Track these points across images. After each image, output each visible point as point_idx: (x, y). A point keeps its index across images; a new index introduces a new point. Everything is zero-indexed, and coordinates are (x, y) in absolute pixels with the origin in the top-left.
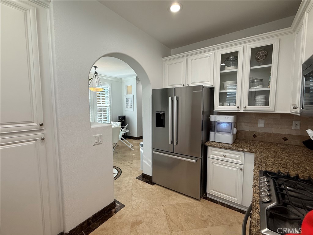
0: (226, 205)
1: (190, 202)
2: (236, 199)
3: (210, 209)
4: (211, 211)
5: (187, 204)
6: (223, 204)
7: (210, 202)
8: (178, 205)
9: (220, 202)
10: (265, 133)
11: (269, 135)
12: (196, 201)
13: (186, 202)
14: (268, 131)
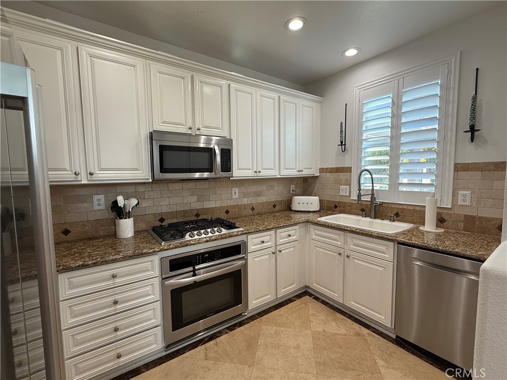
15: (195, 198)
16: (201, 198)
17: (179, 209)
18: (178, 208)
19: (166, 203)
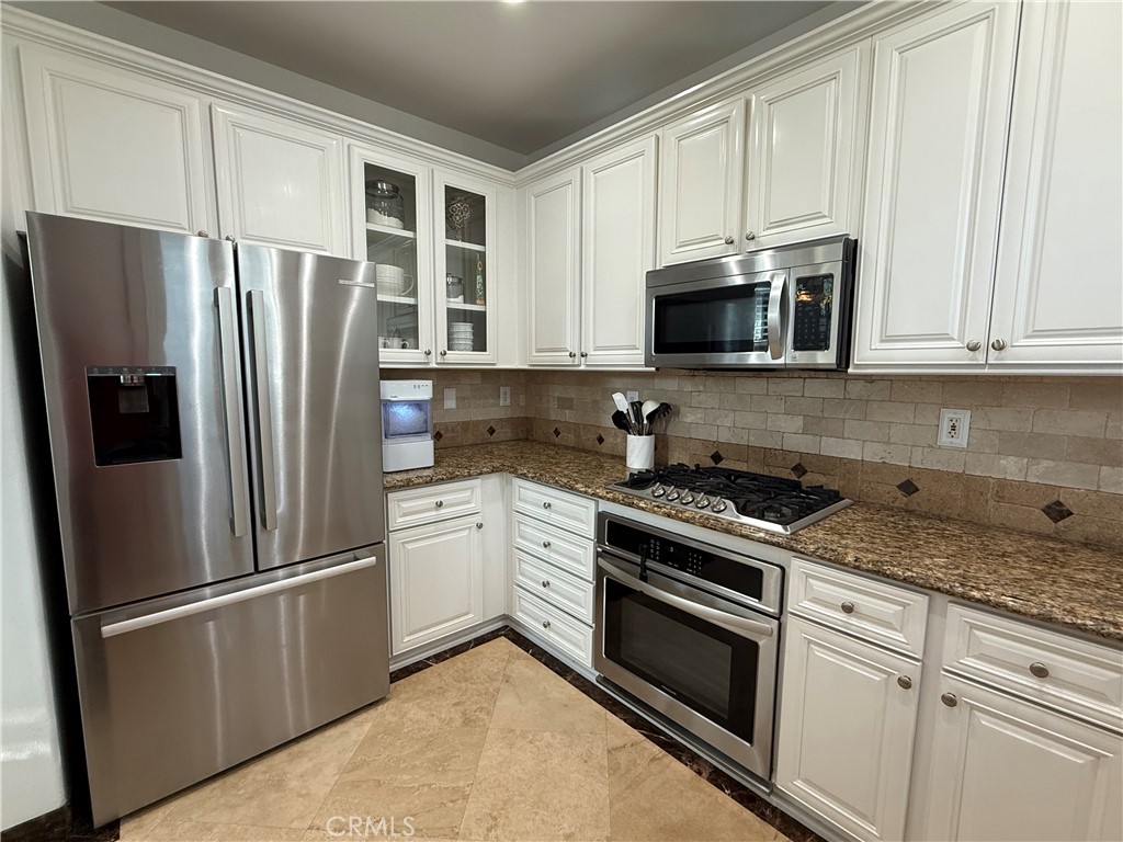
0: (445, 652)
1: (367, 727)
2: (471, 616)
3: (437, 691)
4: (444, 692)
5: (370, 740)
6: (439, 658)
7: (414, 677)
8: (354, 766)
9: (428, 659)
10: (458, 423)
11: (465, 426)
12: (381, 708)
13: (362, 738)
14: (462, 417)
15: (798, 422)
16: (812, 426)
17: (754, 442)
18: (752, 439)
19: (728, 423)
